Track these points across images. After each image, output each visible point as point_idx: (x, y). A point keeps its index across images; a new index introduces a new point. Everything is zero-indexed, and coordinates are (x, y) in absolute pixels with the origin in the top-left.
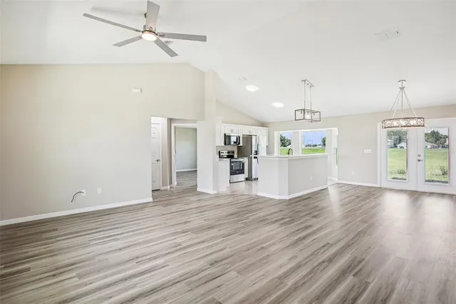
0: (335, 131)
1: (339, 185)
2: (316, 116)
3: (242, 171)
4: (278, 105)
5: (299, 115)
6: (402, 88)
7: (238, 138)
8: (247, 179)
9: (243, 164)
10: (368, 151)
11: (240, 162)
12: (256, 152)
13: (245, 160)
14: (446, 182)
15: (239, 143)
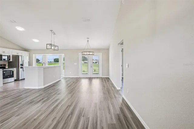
0: (63, 55)
1: (65, 78)
2: (56, 48)
3: (12, 76)
4: (36, 41)
5: (49, 47)
6: (88, 41)
7: (9, 57)
8: (15, 80)
9: (13, 72)
10: (75, 64)
11: (11, 71)
12: (22, 65)
13: (15, 70)
14: (98, 74)
15: (10, 60)
